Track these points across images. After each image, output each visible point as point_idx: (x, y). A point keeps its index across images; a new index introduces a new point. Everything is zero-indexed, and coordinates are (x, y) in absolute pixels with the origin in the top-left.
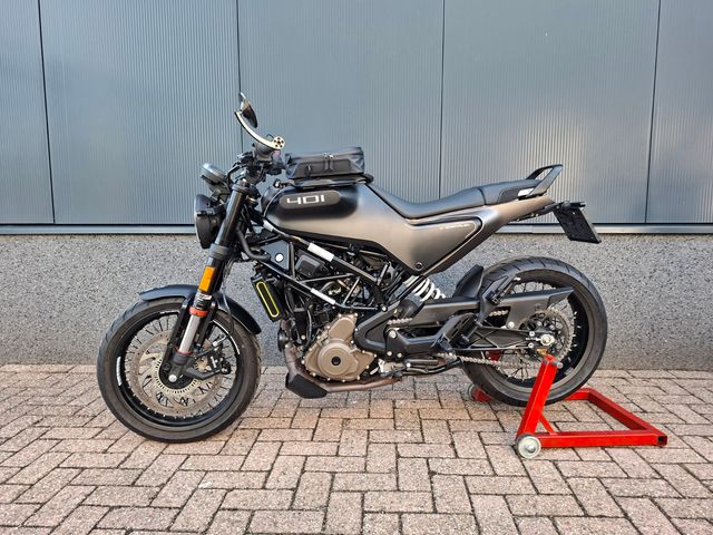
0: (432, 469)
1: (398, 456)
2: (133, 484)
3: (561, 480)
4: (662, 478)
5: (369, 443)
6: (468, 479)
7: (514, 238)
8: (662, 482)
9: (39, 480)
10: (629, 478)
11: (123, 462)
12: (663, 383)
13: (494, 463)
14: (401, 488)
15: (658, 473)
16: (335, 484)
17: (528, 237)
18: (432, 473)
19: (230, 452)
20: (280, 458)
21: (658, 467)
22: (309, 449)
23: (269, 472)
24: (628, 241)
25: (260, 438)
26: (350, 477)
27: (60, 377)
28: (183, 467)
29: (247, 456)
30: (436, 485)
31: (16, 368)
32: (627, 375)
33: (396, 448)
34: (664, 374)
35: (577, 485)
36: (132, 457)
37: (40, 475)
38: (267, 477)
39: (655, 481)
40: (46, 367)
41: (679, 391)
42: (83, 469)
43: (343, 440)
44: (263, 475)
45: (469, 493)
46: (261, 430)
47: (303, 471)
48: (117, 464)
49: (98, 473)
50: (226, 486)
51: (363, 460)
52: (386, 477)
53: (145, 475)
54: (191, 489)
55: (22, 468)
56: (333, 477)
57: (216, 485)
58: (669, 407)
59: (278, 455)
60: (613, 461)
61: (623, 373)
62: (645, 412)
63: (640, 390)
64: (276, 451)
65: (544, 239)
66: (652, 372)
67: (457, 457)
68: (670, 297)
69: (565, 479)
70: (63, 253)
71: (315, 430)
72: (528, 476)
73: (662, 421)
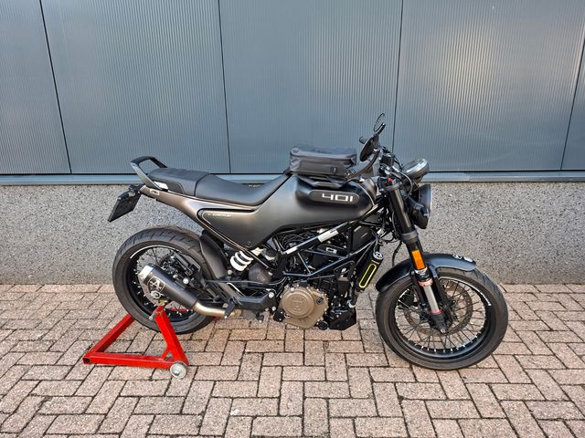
0: (401, 394)
1: (372, 381)
2: (181, 413)
3: (496, 404)
4: (570, 400)
5: (348, 368)
6: (428, 403)
7: (453, 186)
8: (571, 405)
9: (110, 409)
10: (546, 400)
11: (167, 390)
12: (562, 298)
13: (445, 387)
14: (380, 414)
15: (566, 394)
16: (331, 411)
17: (465, 184)
18: (401, 398)
19: (245, 378)
20: (284, 383)
21: (566, 388)
22: (304, 374)
23: (279, 398)
24: (546, 187)
25: (265, 363)
26: (341, 402)
27: (93, 297)
28: (214, 395)
29: (258, 381)
30: (405, 410)
31: (53, 288)
32: (534, 291)
33: (369, 372)
34: (563, 289)
35: (509, 409)
36: (172, 384)
37: (109, 405)
38: (279, 404)
39: (565, 404)
40: (78, 287)
41: (575, 306)
42: (139, 397)
43: (327, 365)
44: (275, 401)
45: (431, 418)
46: (263, 354)
47: (304, 398)
48: (163, 391)
49: (151, 401)
50: (252, 413)
51: (346, 385)
52: (367, 402)
53: (187, 404)
54: (225, 417)
55: (93, 397)
56: (328, 403)
57: (243, 412)
58: (569, 324)
59: (282, 380)
60: (533, 383)
61: (531, 288)
62: (551, 330)
63: (546, 306)
64: (280, 377)
65: (478, 186)
66: (553, 286)
67: (416, 381)
68: (574, 230)
69: (500, 402)
70: (82, 199)
71: (304, 353)
72: (472, 400)
73: (566, 340)
